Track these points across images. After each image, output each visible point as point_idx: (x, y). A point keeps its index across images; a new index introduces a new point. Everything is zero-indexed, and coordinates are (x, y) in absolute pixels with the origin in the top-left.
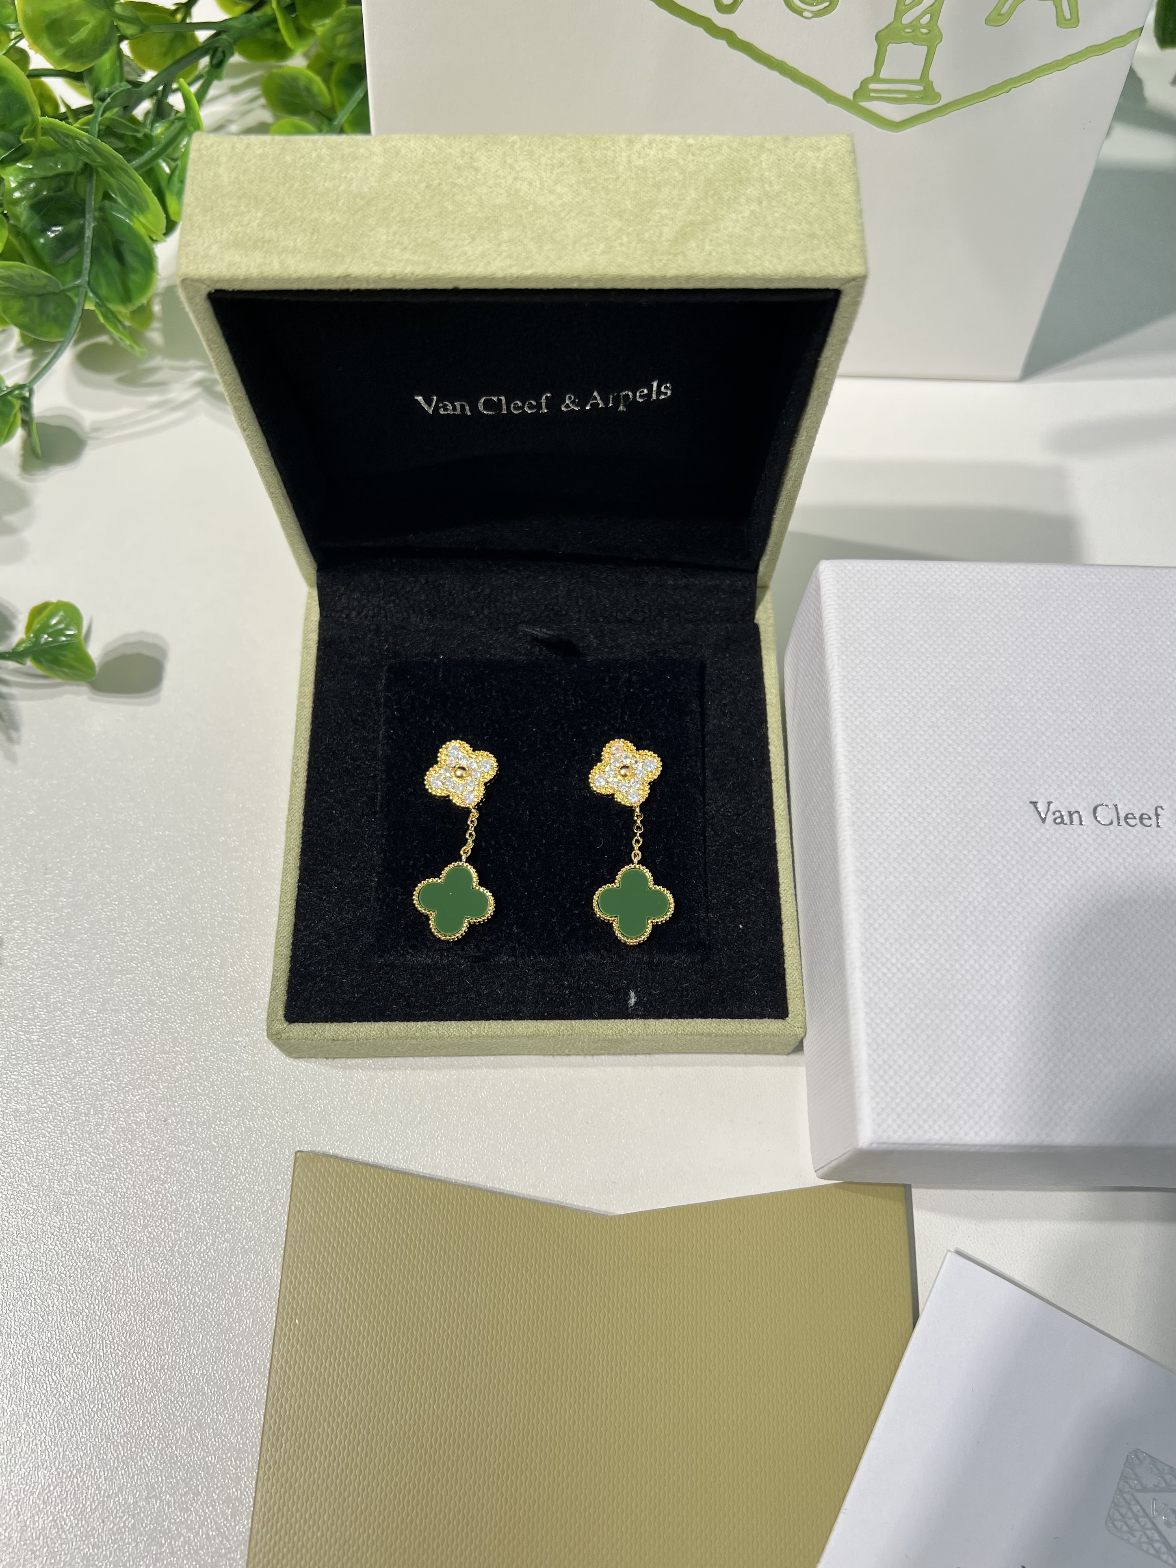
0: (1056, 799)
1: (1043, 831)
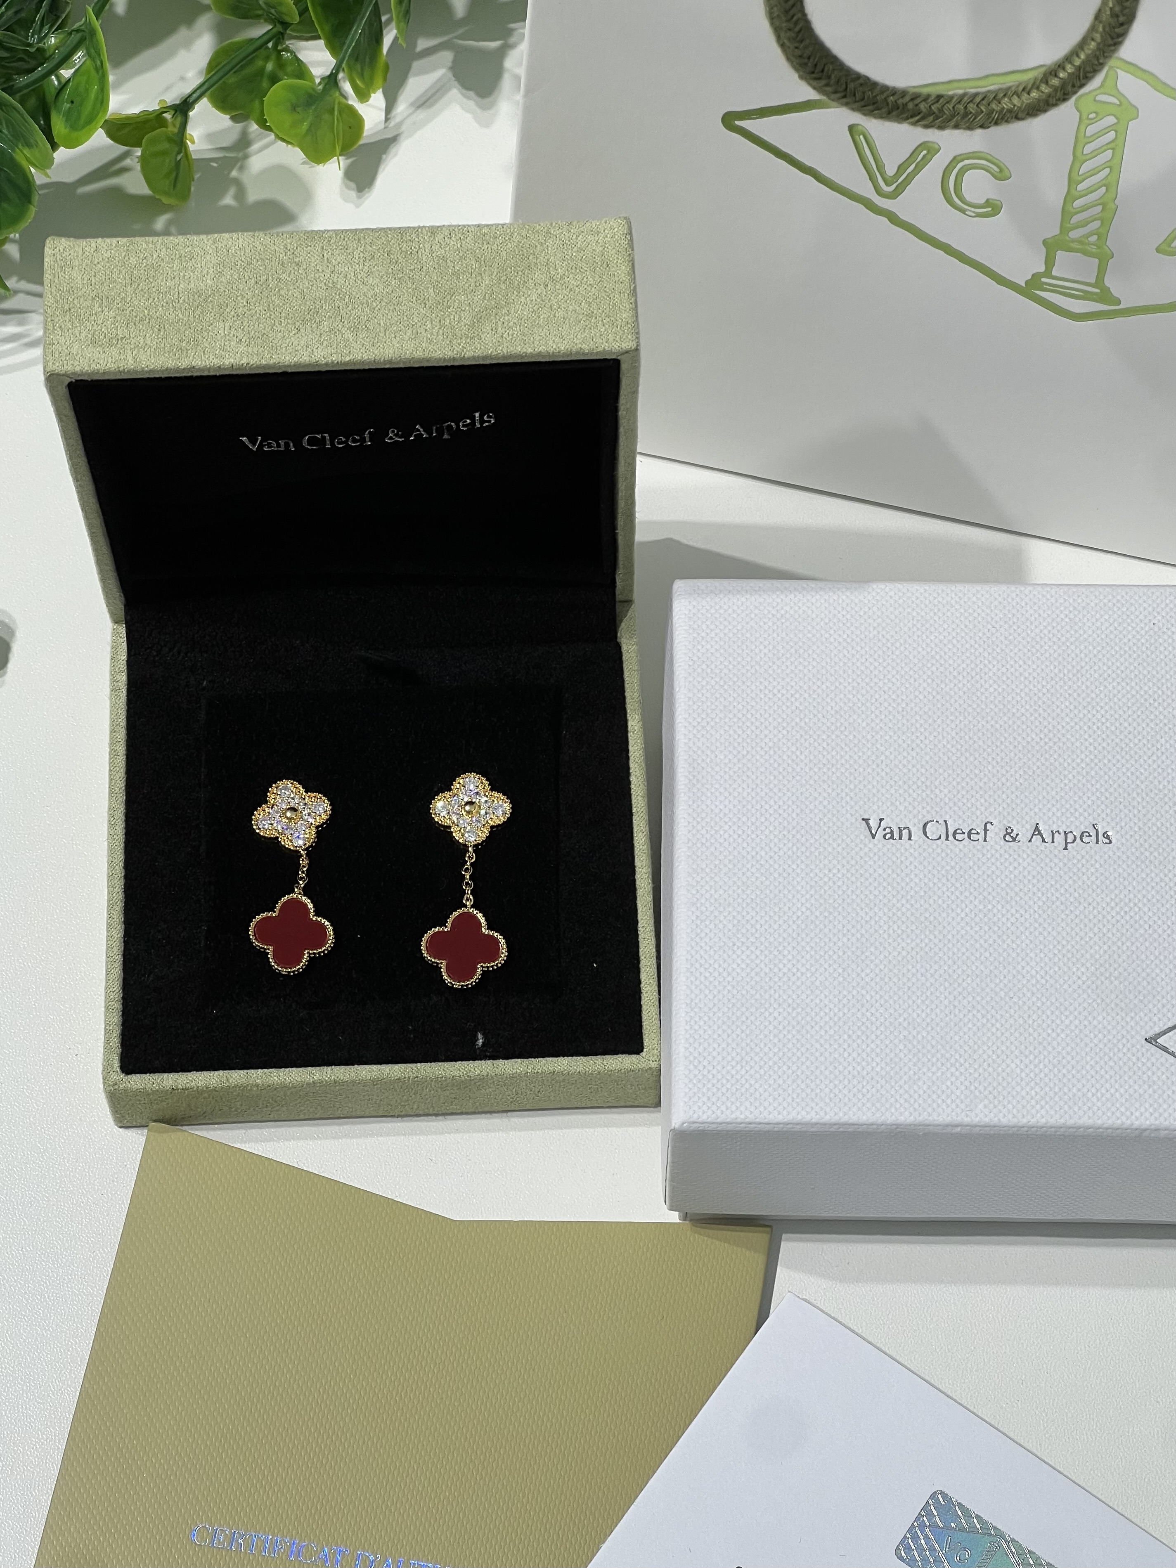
0: (888, 816)
1: (871, 846)
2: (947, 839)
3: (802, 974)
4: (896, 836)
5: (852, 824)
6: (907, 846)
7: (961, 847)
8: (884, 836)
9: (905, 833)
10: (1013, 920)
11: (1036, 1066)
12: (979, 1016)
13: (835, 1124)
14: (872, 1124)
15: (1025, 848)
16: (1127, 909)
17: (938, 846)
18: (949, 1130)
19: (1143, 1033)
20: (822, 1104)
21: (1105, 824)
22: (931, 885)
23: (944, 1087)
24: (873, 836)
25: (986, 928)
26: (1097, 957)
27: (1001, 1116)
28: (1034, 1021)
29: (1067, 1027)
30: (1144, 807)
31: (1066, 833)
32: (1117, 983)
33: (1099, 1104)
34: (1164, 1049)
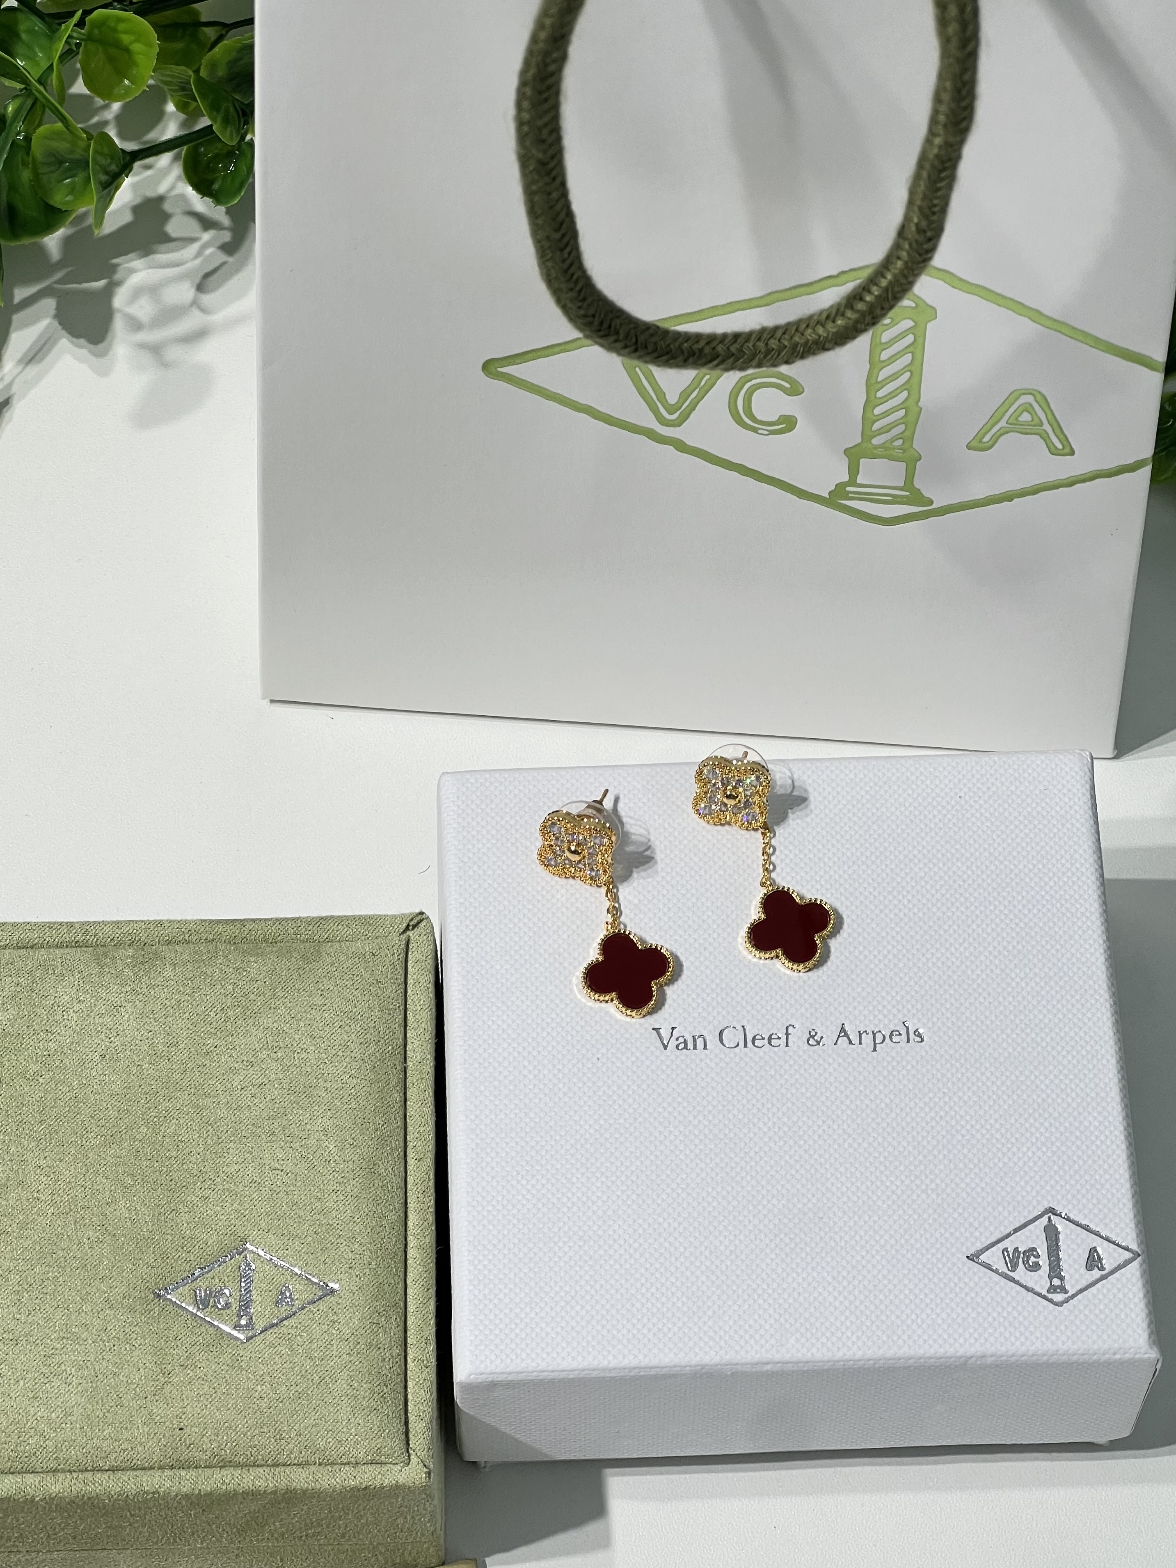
2: (746, 1046)
3: (593, 1203)
4: (690, 1045)
5: (641, 1034)
6: (703, 1057)
7: (762, 1054)
8: (677, 1047)
9: (700, 1042)
10: (820, 1132)
11: (850, 1293)
12: (787, 1240)
13: (635, 1368)
14: (675, 1366)
15: (830, 1052)
17: (736, 1054)
18: (758, 1368)
19: (964, 1249)
20: (620, 1347)
21: (915, 1021)
22: (730, 1098)
23: (751, 1322)
24: (665, 1047)
25: (791, 1142)
26: (912, 1168)
27: (814, 1350)
28: (846, 1242)
29: (882, 1247)
30: (956, 1000)
31: (874, 1034)
32: (934, 1196)
33: (920, 1332)
34: (988, 1267)
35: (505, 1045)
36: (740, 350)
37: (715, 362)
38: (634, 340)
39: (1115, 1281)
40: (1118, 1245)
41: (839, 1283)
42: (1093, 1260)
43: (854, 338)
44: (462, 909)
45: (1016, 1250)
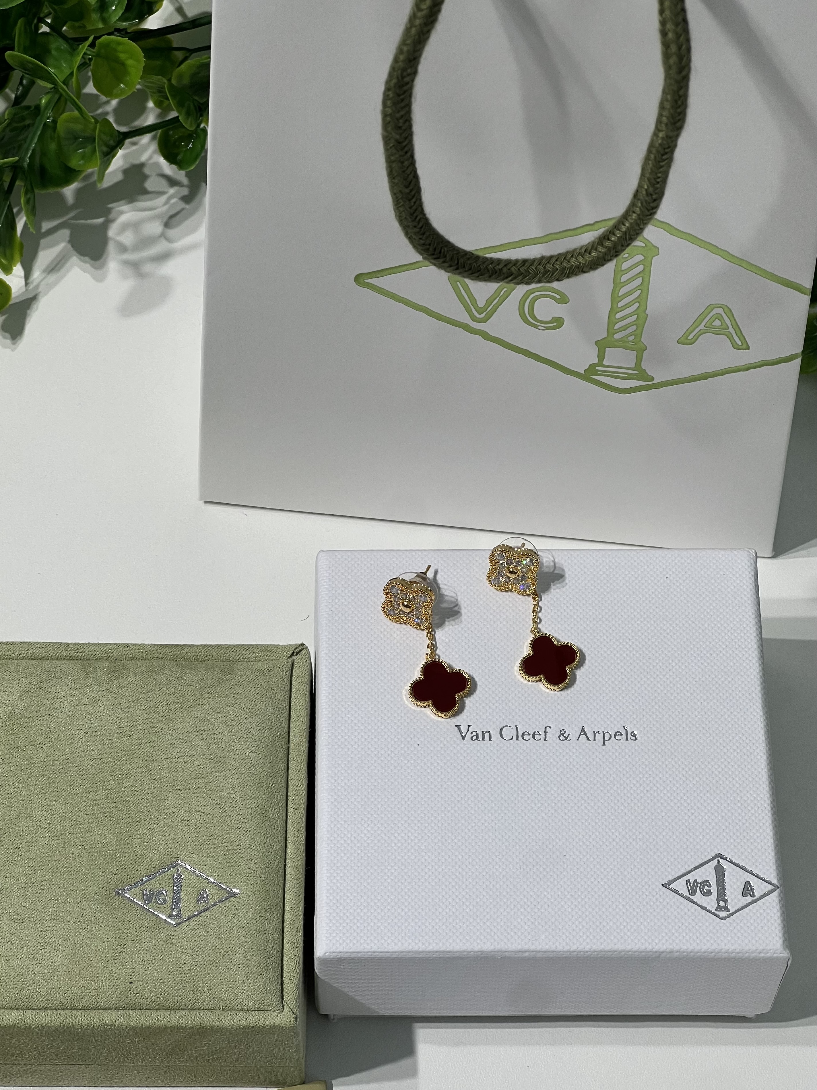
2: (517, 739)
3: (412, 840)
4: (480, 737)
5: (448, 729)
6: (489, 745)
7: (528, 745)
8: (472, 738)
9: (487, 735)
10: (565, 798)
11: (582, 906)
12: (541, 870)
13: (436, 952)
14: (464, 951)
15: (574, 745)
16: (648, 788)
17: (510, 744)
18: (520, 955)
19: (660, 880)
20: (427, 937)
21: (632, 726)
22: (506, 774)
23: (516, 923)
24: (463, 738)
25: (546, 805)
26: (627, 824)
27: (557, 944)
28: (581, 872)
29: (605, 876)
30: (660, 713)
31: (604, 733)
32: (641, 844)
33: (629, 934)
34: (676, 892)
35: (356, 734)
36: (527, 271)
37: (510, 278)
38: (456, 262)
39: (761, 904)
40: (764, 880)
41: (576, 899)
42: (747, 890)
43: (603, 265)
44: (330, 642)
45: (695, 881)
